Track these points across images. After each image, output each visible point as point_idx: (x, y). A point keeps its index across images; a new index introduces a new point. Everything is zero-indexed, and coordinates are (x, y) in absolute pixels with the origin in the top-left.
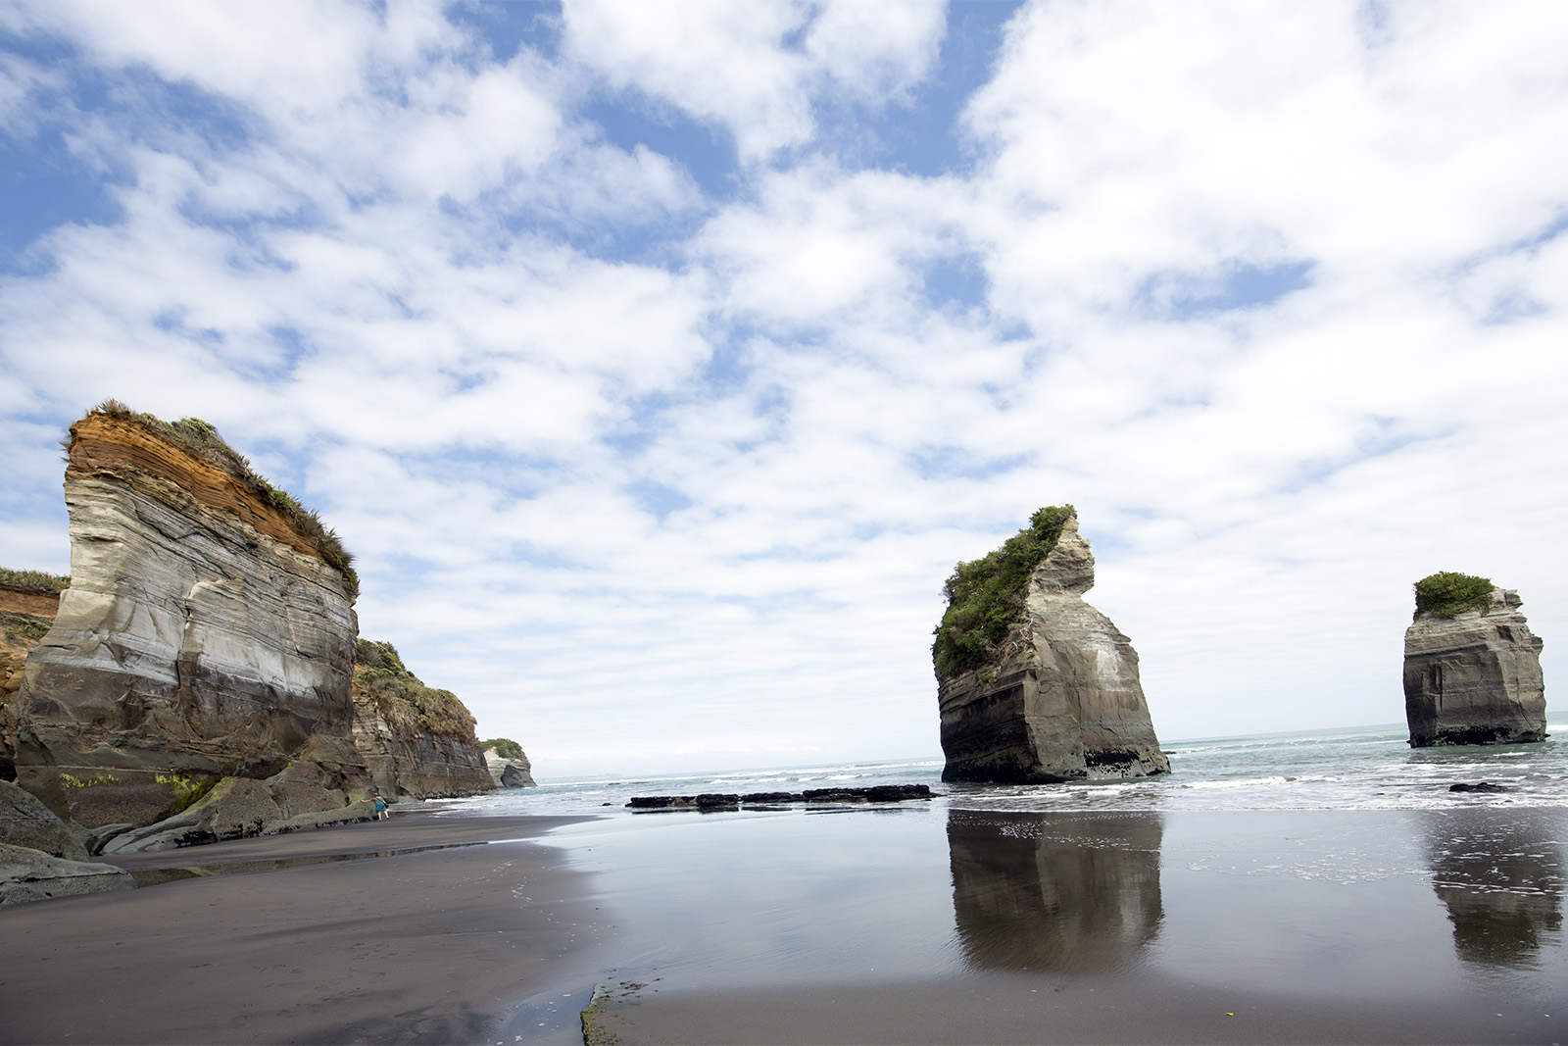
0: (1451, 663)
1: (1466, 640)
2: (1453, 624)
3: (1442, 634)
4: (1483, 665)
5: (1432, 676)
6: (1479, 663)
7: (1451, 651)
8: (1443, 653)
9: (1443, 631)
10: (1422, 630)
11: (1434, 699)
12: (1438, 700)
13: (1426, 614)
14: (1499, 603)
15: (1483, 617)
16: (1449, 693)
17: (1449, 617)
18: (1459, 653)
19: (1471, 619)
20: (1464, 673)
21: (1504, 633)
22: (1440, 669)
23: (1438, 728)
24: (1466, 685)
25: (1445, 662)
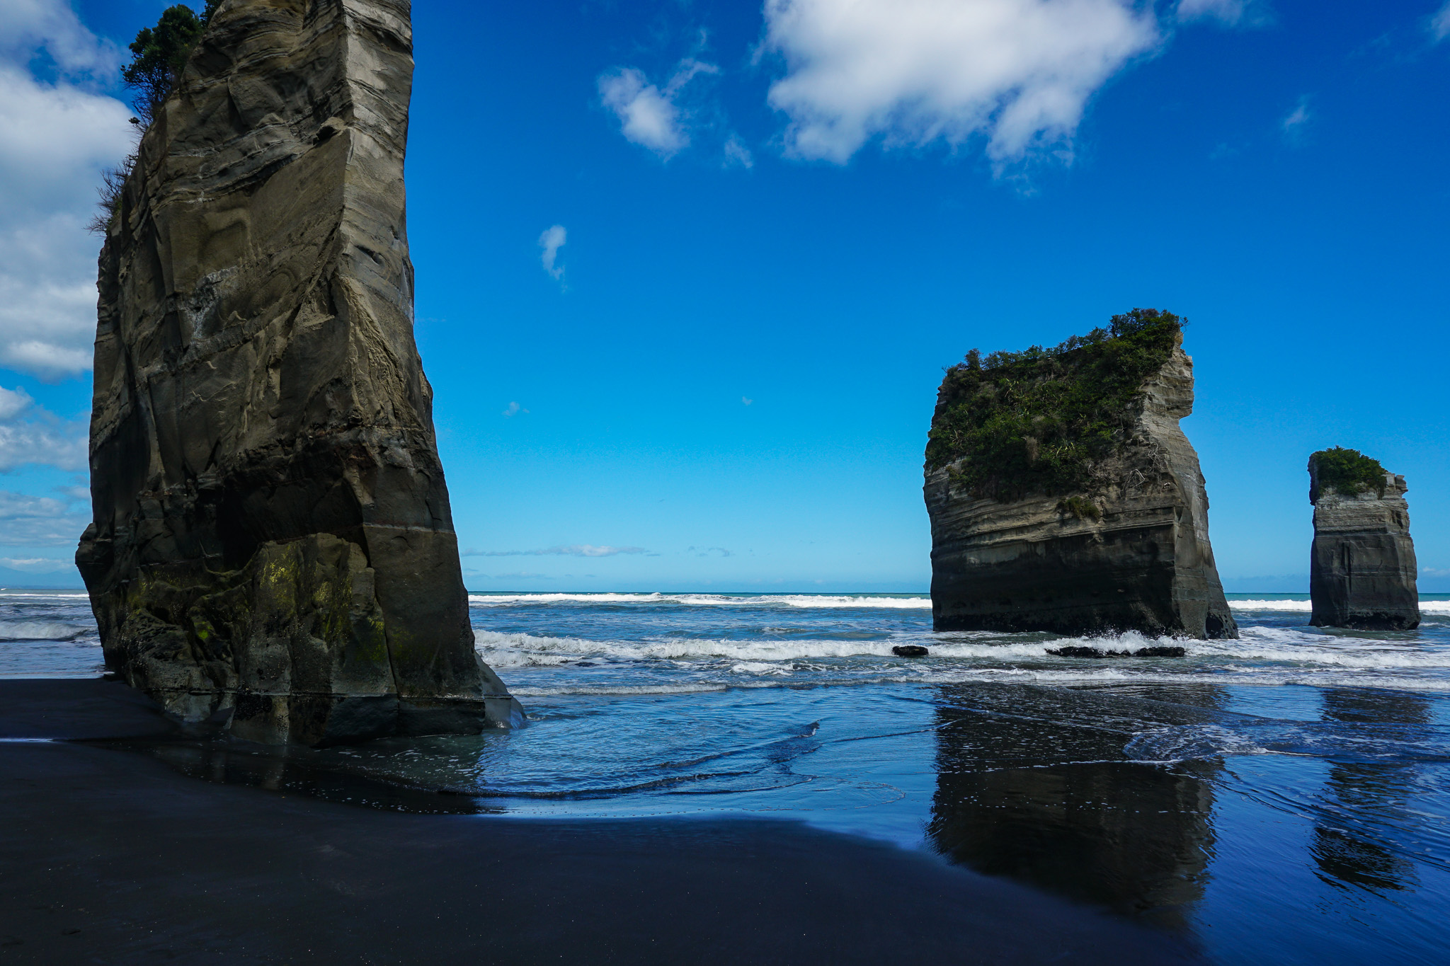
0: (1357, 543)
1: (1368, 521)
2: (1357, 502)
3: (1348, 512)
4: (1384, 549)
5: (1341, 555)
6: (1380, 546)
7: (1356, 531)
8: (1350, 531)
9: (1349, 509)
10: (1331, 505)
11: (1344, 580)
12: (1347, 581)
13: (1330, 490)
14: (1392, 486)
15: (1379, 499)
16: (1357, 575)
17: (1352, 495)
18: (1364, 534)
19: (1371, 500)
20: (1367, 554)
21: (1396, 518)
22: (1348, 548)
23: (1349, 611)
24: (1370, 568)
25: (1353, 542)
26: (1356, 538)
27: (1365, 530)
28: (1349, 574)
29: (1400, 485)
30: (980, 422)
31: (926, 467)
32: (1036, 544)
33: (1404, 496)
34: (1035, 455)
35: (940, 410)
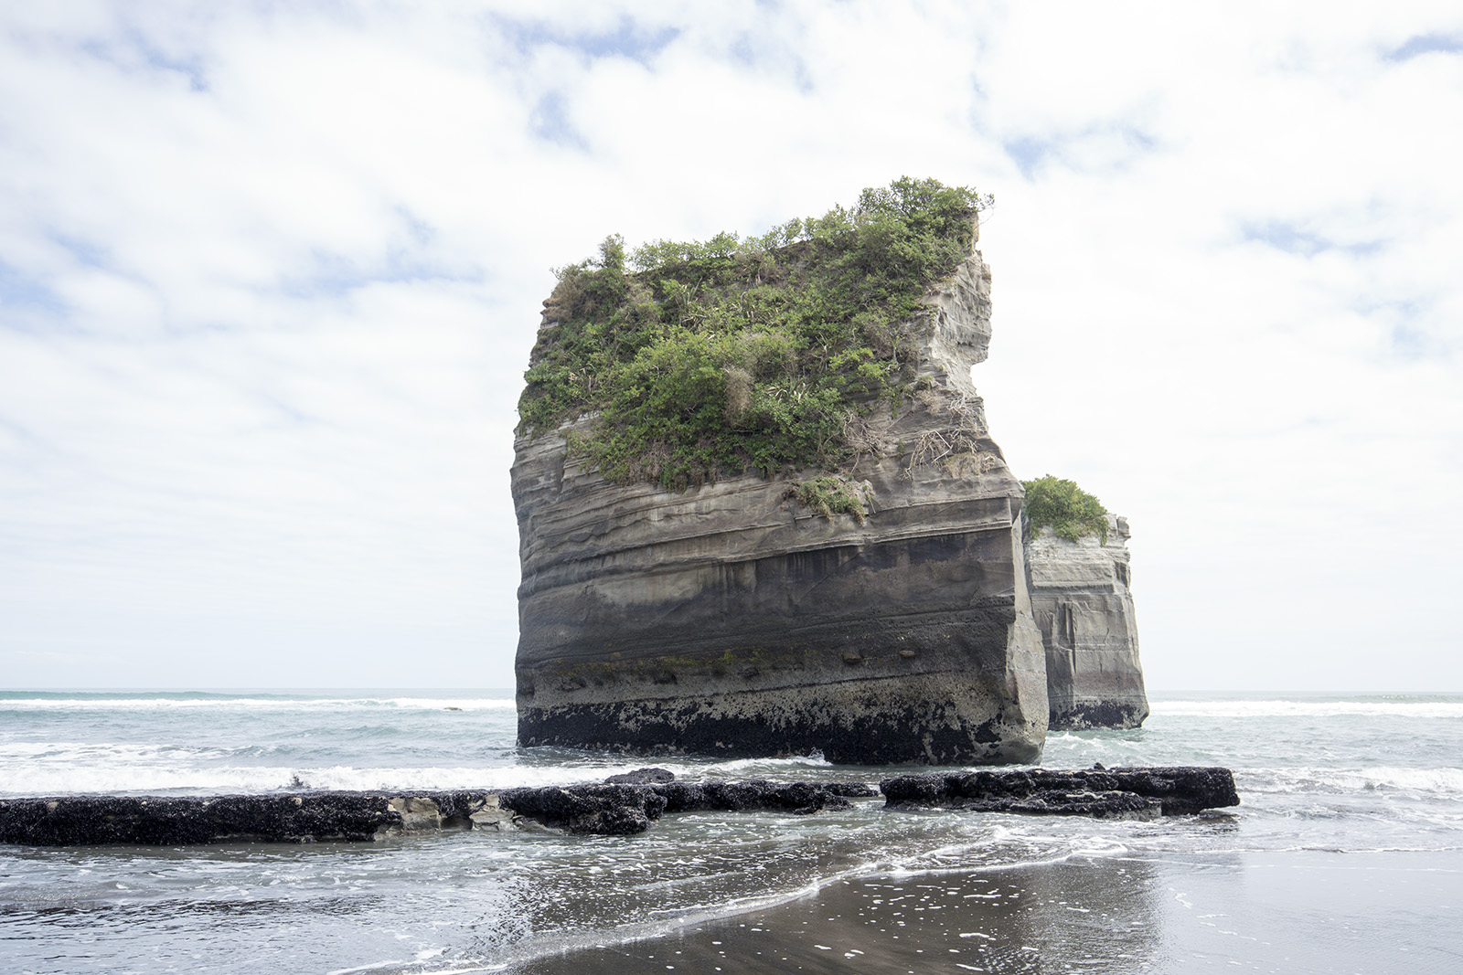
0: (1080, 604)
1: (1092, 576)
2: (1077, 550)
3: (1068, 562)
4: (1110, 613)
5: (1062, 622)
6: (1105, 609)
7: (1079, 588)
8: (1072, 589)
9: (1067, 558)
10: (1048, 551)
11: (1067, 655)
12: (1071, 654)
13: (1045, 530)
14: (1114, 531)
15: (1102, 546)
16: (1081, 648)
17: (1071, 539)
18: (1087, 593)
19: (1093, 547)
20: (1093, 621)
21: (1120, 572)
22: (1070, 610)
23: (1075, 698)
24: (1095, 639)
25: (1076, 603)
26: (1079, 598)
27: (1089, 587)
28: (1073, 647)
29: (1122, 531)
30: (628, 353)
31: (520, 430)
32: (738, 565)
33: (1127, 543)
34: (743, 403)
35: (545, 339)
